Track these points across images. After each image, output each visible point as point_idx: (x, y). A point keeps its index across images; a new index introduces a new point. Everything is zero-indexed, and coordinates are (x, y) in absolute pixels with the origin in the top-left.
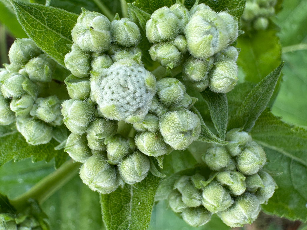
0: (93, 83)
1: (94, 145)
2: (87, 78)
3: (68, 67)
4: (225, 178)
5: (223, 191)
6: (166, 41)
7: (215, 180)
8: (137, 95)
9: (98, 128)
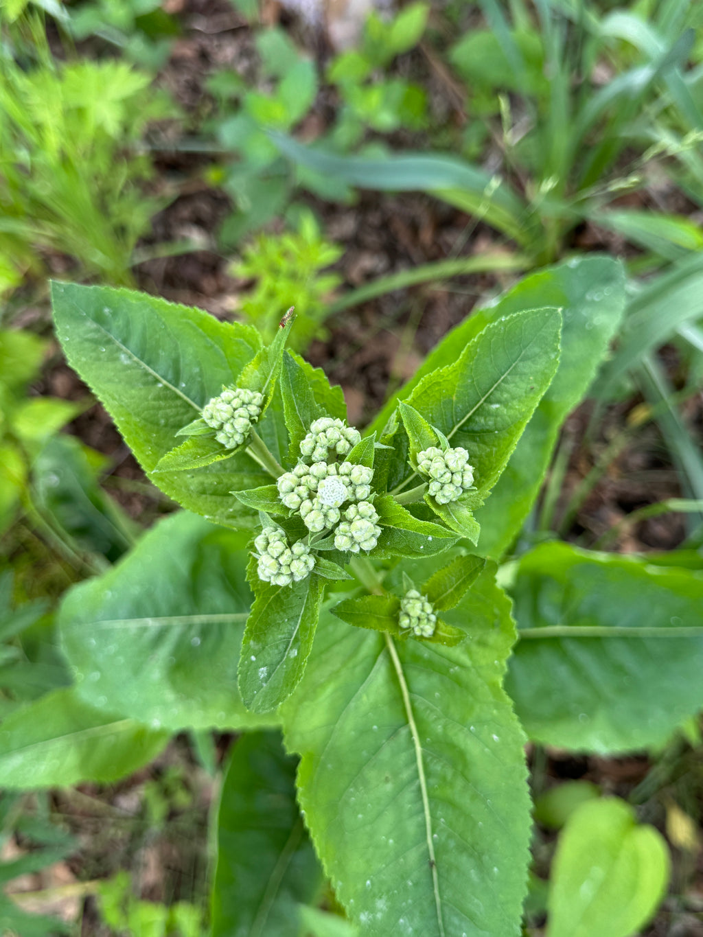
0: (336, 477)
1: (303, 480)
2: (338, 474)
3: (343, 464)
4: (288, 552)
5: (281, 551)
6: (358, 512)
7: (287, 548)
8: (331, 497)
9: (314, 481)
